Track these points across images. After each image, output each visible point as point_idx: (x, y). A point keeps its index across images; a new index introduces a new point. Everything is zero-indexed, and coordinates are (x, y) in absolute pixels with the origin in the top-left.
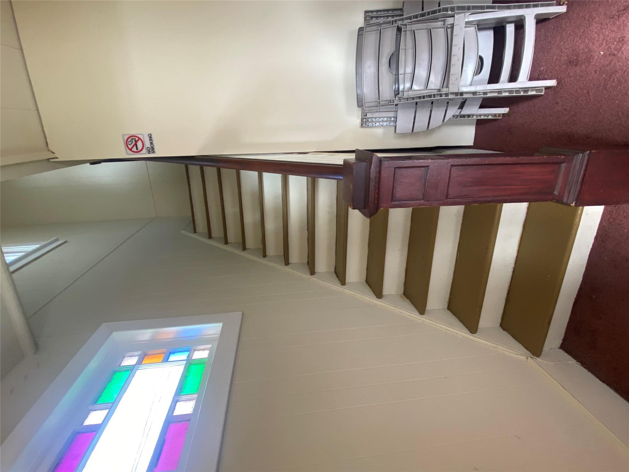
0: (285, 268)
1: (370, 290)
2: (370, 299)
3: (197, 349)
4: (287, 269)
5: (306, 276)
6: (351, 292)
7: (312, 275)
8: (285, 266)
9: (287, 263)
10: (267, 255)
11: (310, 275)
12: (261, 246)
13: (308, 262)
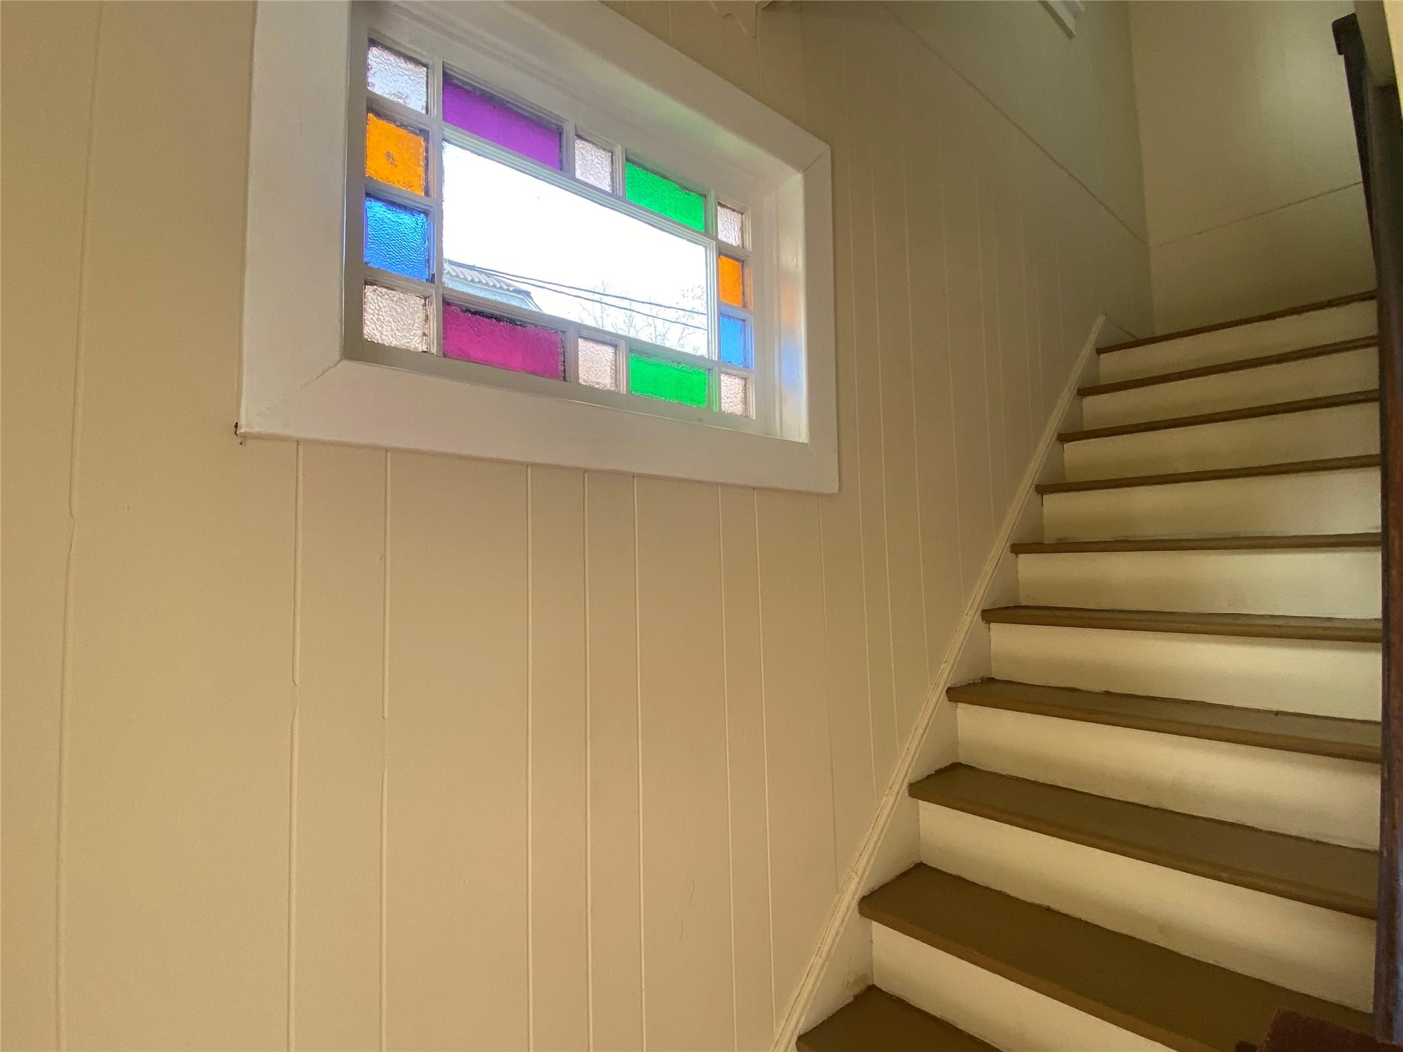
0: (972, 612)
1: (891, 875)
2: (860, 873)
3: (747, 386)
4: (970, 616)
5: (946, 675)
6: (886, 812)
7: (947, 692)
8: (979, 611)
9: (991, 615)
10: (1019, 555)
11: (948, 685)
12: (1049, 538)
13: (992, 680)
